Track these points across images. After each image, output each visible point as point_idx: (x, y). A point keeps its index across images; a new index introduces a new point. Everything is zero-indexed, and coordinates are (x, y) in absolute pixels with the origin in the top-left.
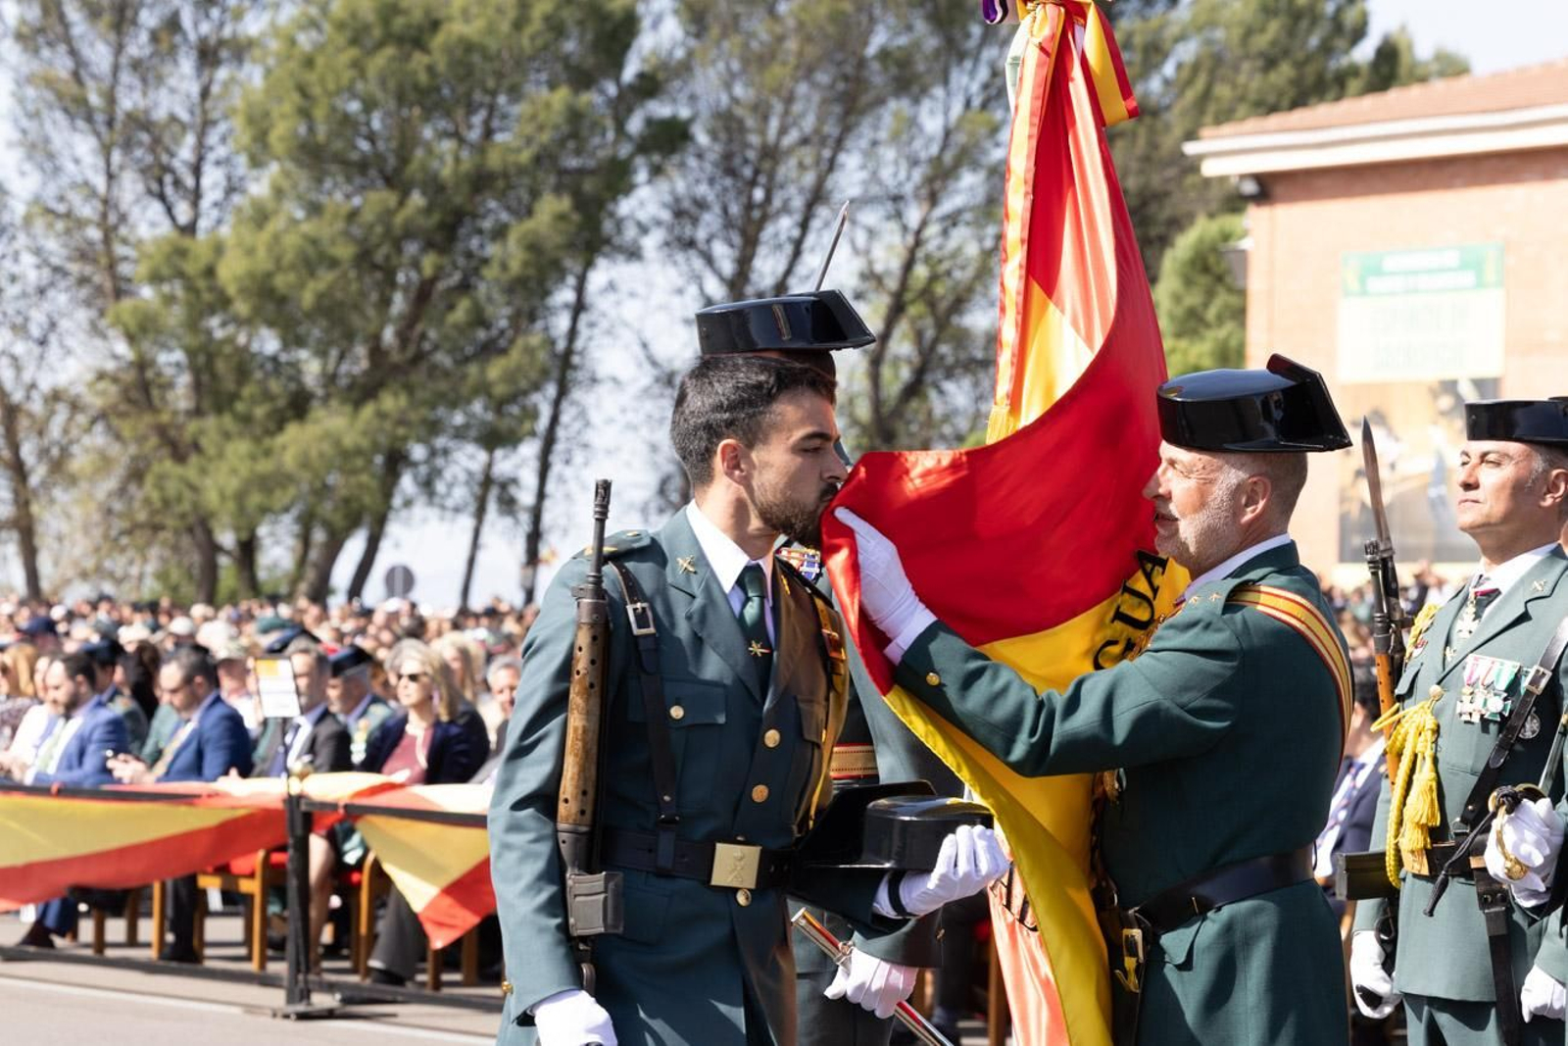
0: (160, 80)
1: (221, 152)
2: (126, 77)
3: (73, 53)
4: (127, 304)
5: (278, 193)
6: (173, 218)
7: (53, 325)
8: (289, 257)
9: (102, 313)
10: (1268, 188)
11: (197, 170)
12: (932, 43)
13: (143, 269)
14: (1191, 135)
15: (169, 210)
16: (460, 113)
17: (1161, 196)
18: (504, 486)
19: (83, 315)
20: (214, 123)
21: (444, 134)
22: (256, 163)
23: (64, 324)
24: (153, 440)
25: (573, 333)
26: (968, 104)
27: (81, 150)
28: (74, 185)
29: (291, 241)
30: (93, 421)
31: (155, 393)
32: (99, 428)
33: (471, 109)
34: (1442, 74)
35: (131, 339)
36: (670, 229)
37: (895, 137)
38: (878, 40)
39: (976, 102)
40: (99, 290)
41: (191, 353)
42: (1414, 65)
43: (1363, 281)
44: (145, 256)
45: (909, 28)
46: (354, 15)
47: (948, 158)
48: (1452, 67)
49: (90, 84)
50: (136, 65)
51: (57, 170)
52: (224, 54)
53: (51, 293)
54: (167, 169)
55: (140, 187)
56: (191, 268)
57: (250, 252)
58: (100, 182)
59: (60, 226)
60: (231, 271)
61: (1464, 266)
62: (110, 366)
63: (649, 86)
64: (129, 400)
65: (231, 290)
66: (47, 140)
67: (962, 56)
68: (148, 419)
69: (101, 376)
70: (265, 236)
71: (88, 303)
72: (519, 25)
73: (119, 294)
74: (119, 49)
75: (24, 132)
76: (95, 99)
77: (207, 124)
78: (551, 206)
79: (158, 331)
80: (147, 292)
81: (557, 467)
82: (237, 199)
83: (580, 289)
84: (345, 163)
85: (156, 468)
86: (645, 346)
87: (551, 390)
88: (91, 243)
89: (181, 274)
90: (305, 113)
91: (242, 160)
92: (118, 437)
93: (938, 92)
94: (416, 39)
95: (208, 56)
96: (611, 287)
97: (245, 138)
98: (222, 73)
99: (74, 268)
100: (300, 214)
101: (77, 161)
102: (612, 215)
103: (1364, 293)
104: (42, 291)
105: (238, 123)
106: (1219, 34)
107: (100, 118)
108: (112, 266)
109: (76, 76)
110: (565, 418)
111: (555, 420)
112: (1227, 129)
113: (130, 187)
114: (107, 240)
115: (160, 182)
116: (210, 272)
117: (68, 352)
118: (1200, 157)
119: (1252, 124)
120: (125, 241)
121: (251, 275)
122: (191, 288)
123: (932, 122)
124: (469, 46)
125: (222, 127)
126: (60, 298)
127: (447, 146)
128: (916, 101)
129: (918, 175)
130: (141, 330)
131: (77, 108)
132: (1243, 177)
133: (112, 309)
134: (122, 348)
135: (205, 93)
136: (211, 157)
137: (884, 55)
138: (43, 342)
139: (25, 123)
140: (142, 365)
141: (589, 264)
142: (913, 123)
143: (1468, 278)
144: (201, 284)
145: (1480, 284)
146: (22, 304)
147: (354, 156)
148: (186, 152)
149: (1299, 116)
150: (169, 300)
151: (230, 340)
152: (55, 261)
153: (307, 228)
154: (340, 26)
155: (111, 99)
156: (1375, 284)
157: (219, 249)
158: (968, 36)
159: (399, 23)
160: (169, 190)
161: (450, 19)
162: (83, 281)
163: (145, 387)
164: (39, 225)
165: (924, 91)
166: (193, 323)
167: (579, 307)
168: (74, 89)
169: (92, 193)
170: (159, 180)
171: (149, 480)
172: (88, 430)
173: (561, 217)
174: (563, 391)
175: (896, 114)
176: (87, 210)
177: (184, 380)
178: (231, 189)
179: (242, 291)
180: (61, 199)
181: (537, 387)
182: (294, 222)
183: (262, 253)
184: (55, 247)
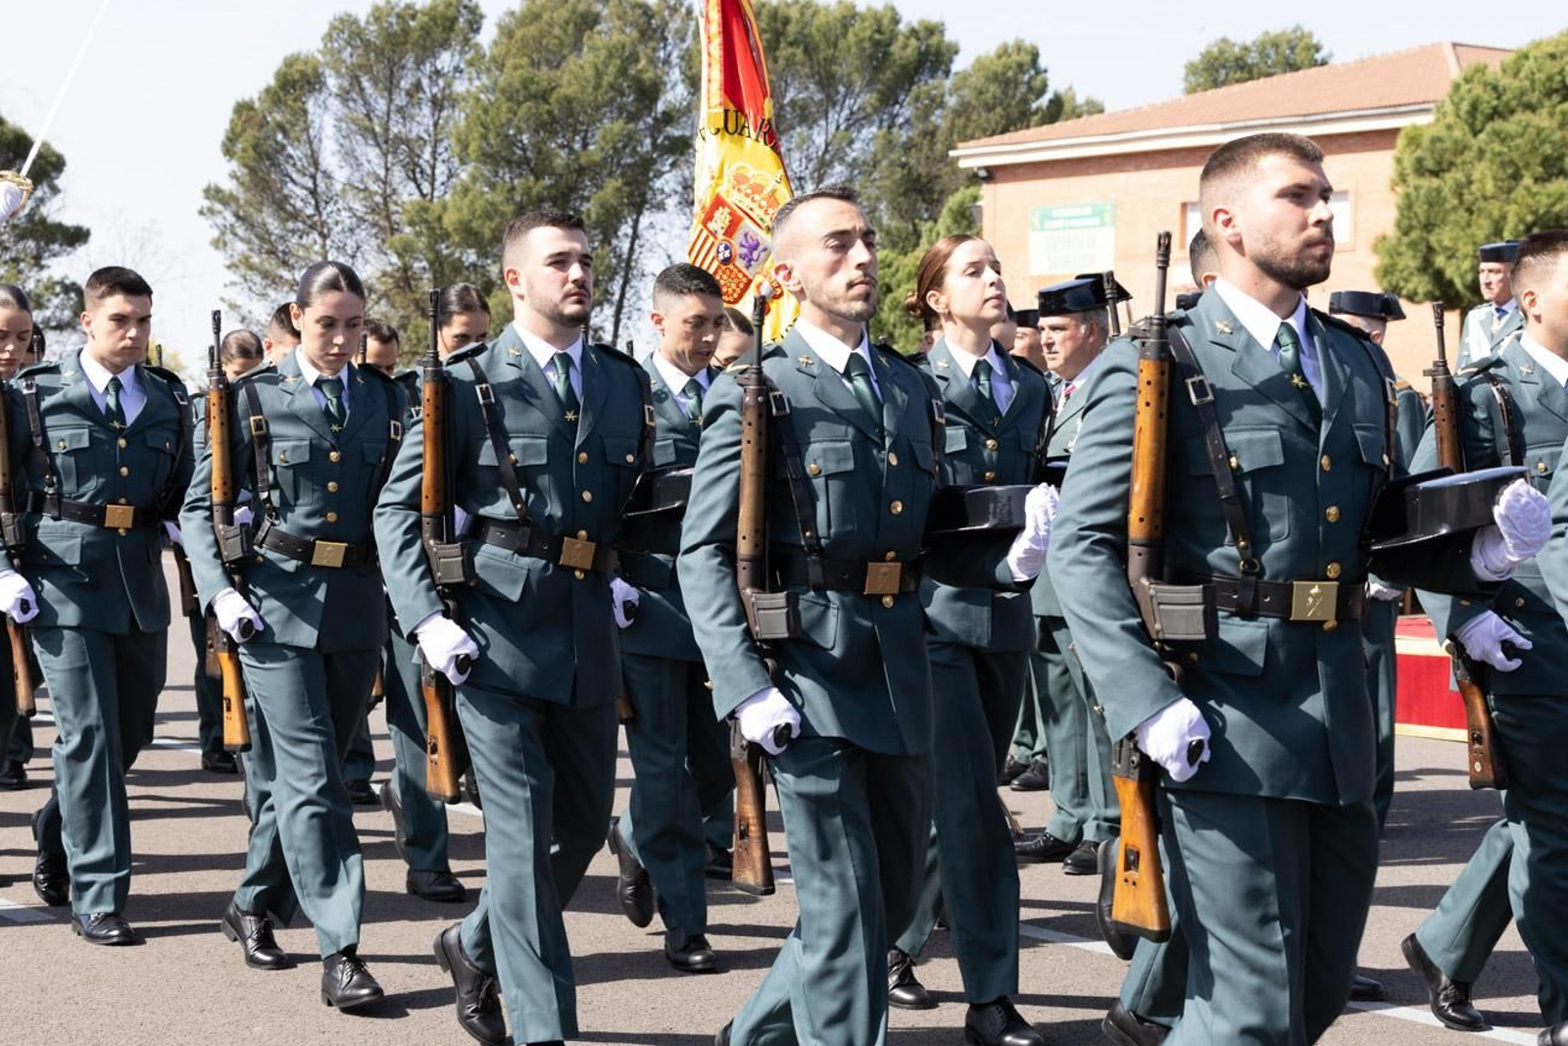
0: (412, 118)
1: (445, 156)
2: (395, 117)
3: (366, 103)
4: (397, 236)
5: (474, 179)
6: (421, 191)
7: (358, 247)
8: (479, 212)
9: (384, 241)
10: (992, 174)
11: (433, 168)
12: (818, 97)
13: (405, 218)
14: (953, 147)
15: (418, 186)
16: (569, 135)
17: (938, 177)
18: (596, 331)
19: (374, 242)
20: (441, 140)
21: (562, 147)
22: (463, 162)
23: (365, 247)
24: (412, 308)
25: (632, 249)
26: (838, 127)
27: (371, 156)
28: (368, 174)
29: (480, 204)
30: (380, 299)
31: (413, 283)
32: (383, 302)
33: (575, 132)
34: (1090, 113)
35: (400, 256)
36: (682, 195)
37: (799, 147)
38: (790, 95)
39: (842, 127)
40: (382, 229)
41: (431, 264)
42: (1075, 108)
43: (1042, 224)
44: (405, 211)
45: (807, 88)
46: (510, 85)
47: (828, 157)
48: (1095, 109)
49: (376, 121)
50: (400, 110)
51: (359, 165)
52: (446, 104)
53: (357, 231)
54: (417, 165)
55: (403, 174)
56: (430, 217)
57: (460, 210)
58: (382, 173)
59: (361, 195)
60: (449, 220)
61: (1094, 215)
62: (389, 269)
63: (668, 118)
64: (398, 287)
65: (450, 229)
66: (353, 151)
67: (834, 104)
68: (410, 296)
69: (385, 274)
70: (466, 201)
71: (376, 236)
72: (597, 87)
73: (393, 231)
74: (391, 101)
75: (342, 145)
76: (378, 129)
77: (437, 142)
78: (612, 184)
79: (413, 252)
80: (408, 230)
81: (624, 321)
82: (454, 180)
83: (635, 228)
84: (509, 162)
85: (413, 321)
86: (669, 257)
87: (619, 281)
88: (377, 204)
89: (426, 221)
90: (484, 137)
91: (456, 160)
92: (393, 306)
93: (822, 123)
94: (543, 96)
95: (437, 104)
96: (652, 226)
97: (457, 149)
98: (445, 114)
99: (369, 217)
100: (486, 189)
101: (369, 162)
102: (651, 188)
103: (1042, 229)
104: (352, 230)
105: (452, 141)
106: (966, 92)
107: (381, 140)
108: (388, 218)
109: (368, 116)
110: (628, 295)
111: (622, 295)
112: (972, 143)
113: (398, 175)
114: (386, 203)
115: (414, 172)
116: (440, 219)
117: (367, 262)
118: (958, 158)
119: (984, 140)
120: (396, 204)
121: (460, 222)
122: (431, 229)
123: (820, 140)
124: (569, 100)
125: (445, 143)
126: (362, 234)
127: (563, 153)
128: (811, 128)
129: (811, 166)
130: (405, 250)
131: (368, 132)
132: (979, 168)
133: (389, 239)
134: (394, 259)
135: (436, 124)
136: (440, 158)
137: (793, 103)
138: (353, 257)
139: (342, 141)
140: (406, 269)
141: (639, 213)
142: (810, 138)
143: (1096, 221)
144: (436, 225)
145: (1102, 224)
146: (341, 237)
147: (515, 158)
148: (427, 155)
149: (1007, 137)
150: (419, 234)
151: (452, 254)
152: (359, 214)
153: (489, 196)
154: (503, 91)
155: (387, 130)
156: (1048, 224)
157: (445, 208)
158: (838, 93)
159: (533, 88)
160: (418, 176)
161: (560, 86)
162: (375, 225)
163: (407, 280)
164: (350, 195)
165: (815, 121)
166: (431, 247)
167: (635, 236)
168: (367, 123)
169: (378, 178)
170: (413, 171)
171: (410, 327)
172: (377, 303)
173: (618, 190)
174: (626, 281)
175: (799, 134)
176: (374, 187)
177: (427, 276)
178: (450, 176)
179: (455, 230)
180: (362, 181)
181: (612, 279)
182: (483, 193)
183: (465, 211)
184: (359, 207)
